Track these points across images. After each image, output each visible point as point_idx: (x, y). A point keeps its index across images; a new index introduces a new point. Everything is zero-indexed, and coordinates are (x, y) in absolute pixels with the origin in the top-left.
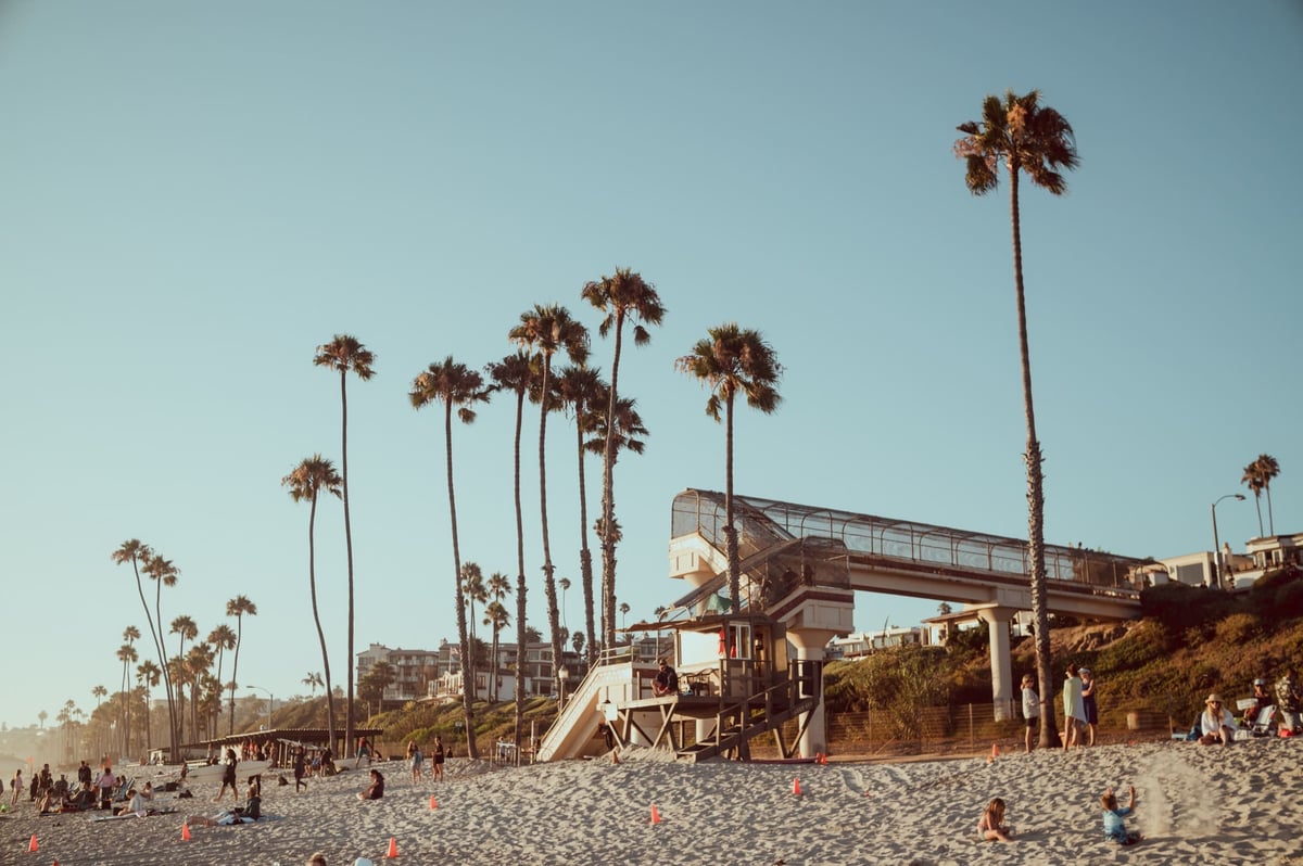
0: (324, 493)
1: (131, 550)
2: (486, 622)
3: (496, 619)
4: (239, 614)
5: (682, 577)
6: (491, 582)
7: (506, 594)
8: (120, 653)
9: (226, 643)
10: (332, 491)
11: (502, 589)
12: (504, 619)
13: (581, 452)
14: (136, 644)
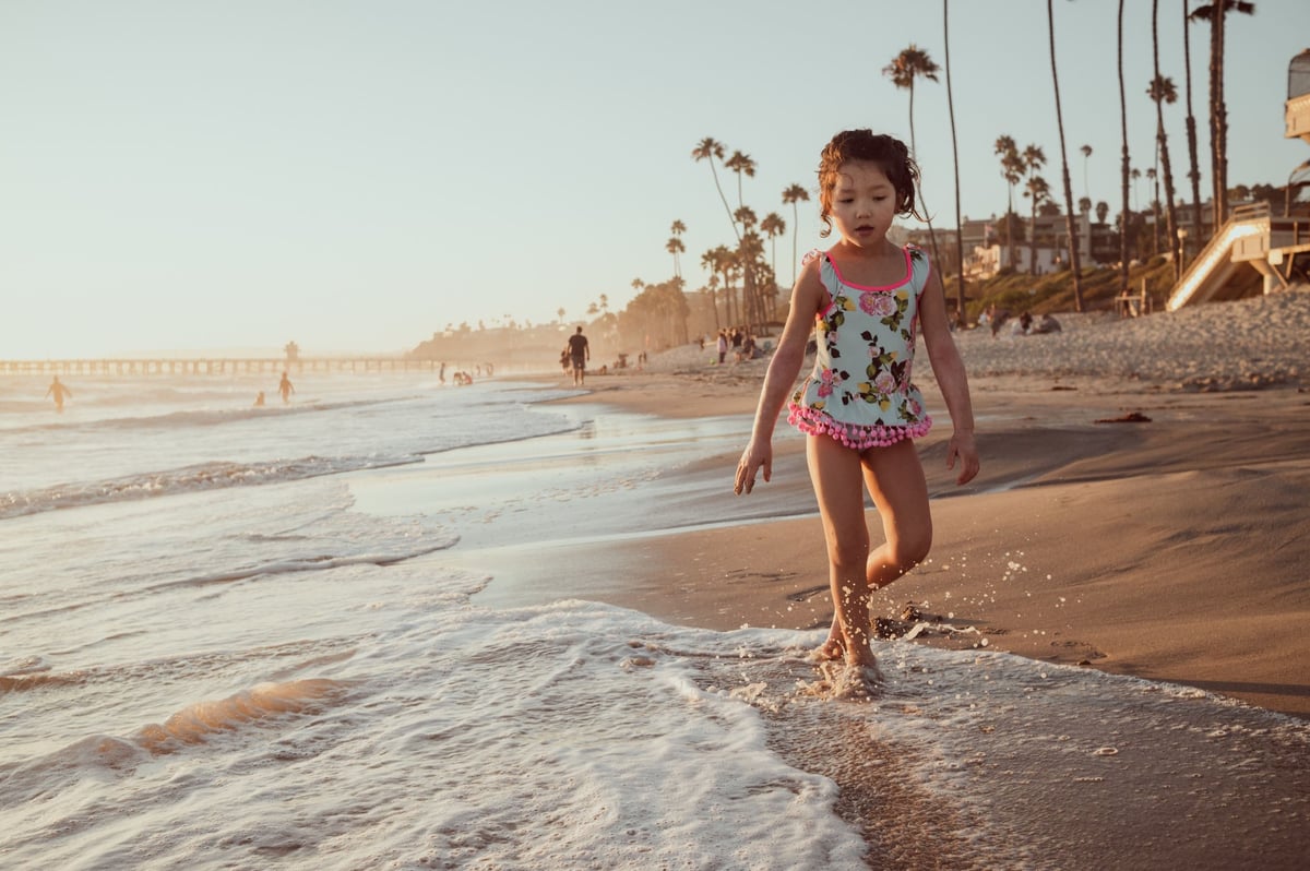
0: (920, 79)
1: (708, 148)
2: (1026, 194)
3: (1036, 191)
4: (793, 201)
5: (1298, 137)
6: (1025, 154)
7: (1042, 165)
8: (668, 245)
9: (777, 230)
10: (928, 76)
11: (1036, 161)
12: (1046, 190)
13: (1187, 18)
14: (683, 237)
